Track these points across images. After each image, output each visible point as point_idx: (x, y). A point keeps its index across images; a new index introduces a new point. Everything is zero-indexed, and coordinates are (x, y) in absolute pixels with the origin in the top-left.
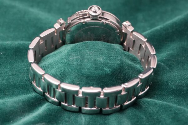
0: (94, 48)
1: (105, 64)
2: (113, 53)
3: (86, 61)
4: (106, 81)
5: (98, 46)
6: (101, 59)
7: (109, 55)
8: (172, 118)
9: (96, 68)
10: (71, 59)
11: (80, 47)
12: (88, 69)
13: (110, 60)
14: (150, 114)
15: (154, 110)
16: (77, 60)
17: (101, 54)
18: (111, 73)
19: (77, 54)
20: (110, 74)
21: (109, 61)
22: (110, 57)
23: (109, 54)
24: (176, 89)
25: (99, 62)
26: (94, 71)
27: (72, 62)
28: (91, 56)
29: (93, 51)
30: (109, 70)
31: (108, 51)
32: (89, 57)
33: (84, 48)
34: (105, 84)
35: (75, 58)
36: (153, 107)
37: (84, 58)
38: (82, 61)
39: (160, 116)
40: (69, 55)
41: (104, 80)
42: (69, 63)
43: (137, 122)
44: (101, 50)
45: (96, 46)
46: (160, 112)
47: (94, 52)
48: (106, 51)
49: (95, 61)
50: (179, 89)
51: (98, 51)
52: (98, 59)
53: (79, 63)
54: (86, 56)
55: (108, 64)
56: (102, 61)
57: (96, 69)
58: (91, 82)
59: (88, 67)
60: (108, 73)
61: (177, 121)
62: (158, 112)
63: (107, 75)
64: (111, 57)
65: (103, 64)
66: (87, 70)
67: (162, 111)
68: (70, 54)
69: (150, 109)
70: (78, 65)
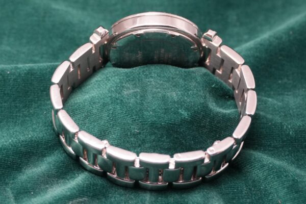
0: (162, 75)
1: (181, 103)
2: (194, 84)
3: (150, 97)
4: (182, 131)
5: (169, 72)
6: (174, 94)
7: (186, 88)
8: (288, 188)
9: (166, 109)
10: (125, 93)
11: (140, 73)
12: (154, 111)
13: (188, 96)
14: (254, 181)
15: (261, 175)
16: (135, 96)
17: (174, 86)
18: (190, 118)
19: (135, 86)
20: (188, 120)
21: (186, 98)
22: (189, 90)
23: (186, 86)
24: (295, 137)
25: (170, 100)
26: (162, 114)
27: (128, 99)
28: (157, 88)
29: (160, 80)
30: (186, 113)
31: (185, 81)
32: (154, 90)
33: (146, 75)
34: (181, 135)
35: (132, 91)
36: (258, 171)
37: (146, 91)
38: (143, 97)
39: (270, 185)
40: (123, 87)
41: (178, 130)
42: (124, 100)
43: (233, 199)
44: (173, 78)
45: (166, 73)
46: (270, 179)
47: (162, 82)
48: (181, 81)
49: (164, 98)
50: (300, 136)
51: (168, 81)
52: (169, 94)
53: (138, 101)
54: (150, 89)
55: (185, 103)
56: (176, 99)
57: (166, 111)
58: (159, 131)
59: (154, 108)
60: (185, 118)
61: (296, 192)
62: (266, 179)
63: (184, 121)
64: (190, 92)
65: (177, 102)
66: (151, 113)
67: (272, 176)
68: (124, 84)
69: (255, 173)
70: (138, 104)
